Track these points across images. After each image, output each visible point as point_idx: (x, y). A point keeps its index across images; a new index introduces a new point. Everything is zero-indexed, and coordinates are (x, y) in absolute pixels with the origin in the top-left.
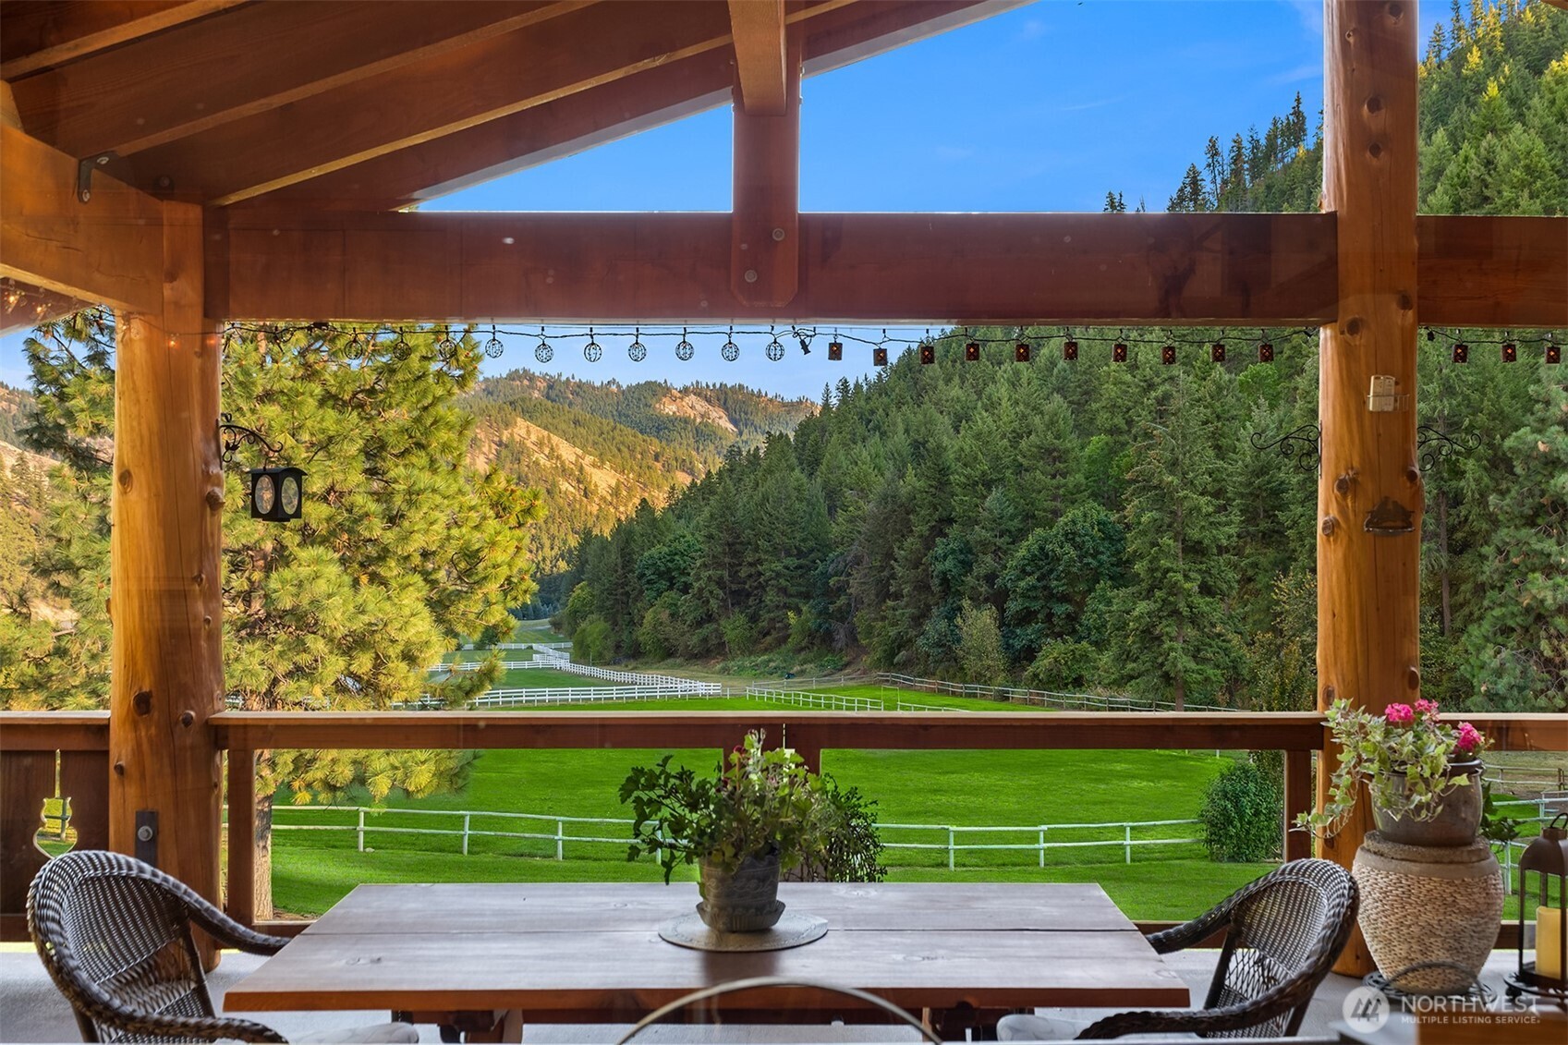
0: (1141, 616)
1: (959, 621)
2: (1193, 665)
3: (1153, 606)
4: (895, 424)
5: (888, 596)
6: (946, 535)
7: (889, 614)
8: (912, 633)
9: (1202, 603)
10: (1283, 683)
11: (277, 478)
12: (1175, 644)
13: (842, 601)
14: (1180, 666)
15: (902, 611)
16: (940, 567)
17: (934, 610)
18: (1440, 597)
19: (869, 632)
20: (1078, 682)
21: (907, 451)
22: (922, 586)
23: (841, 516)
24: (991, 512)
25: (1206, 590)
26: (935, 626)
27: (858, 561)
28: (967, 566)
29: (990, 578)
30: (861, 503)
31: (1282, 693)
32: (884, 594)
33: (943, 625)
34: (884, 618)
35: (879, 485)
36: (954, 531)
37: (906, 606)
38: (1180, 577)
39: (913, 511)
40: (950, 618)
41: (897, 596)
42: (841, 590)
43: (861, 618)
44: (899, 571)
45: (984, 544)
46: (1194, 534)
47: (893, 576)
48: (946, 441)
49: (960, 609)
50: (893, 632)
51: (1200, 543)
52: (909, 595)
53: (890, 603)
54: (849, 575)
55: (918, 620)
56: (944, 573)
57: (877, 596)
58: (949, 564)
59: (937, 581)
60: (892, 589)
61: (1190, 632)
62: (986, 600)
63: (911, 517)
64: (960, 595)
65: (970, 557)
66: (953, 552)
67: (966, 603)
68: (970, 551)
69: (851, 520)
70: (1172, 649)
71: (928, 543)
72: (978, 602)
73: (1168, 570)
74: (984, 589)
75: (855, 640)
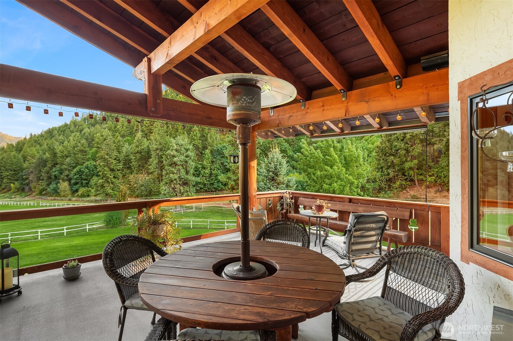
0: (100, 183)
1: (59, 185)
2: (112, 191)
3: (103, 181)
4: (44, 143)
5: (40, 180)
6: (56, 167)
7: (40, 184)
8: (46, 188)
9: (114, 180)
10: (122, 194)
12: (108, 188)
13: (27, 181)
14: (109, 192)
15: (44, 184)
16: (54, 174)
17: (53, 183)
18: (159, 178)
19: (35, 188)
20: (88, 196)
21: (47, 149)
22: (50, 178)
23: (27, 163)
24: (68, 162)
25: (114, 177)
26: (53, 186)
27: (32, 172)
28: (61, 173)
29: (67, 176)
30: (33, 160)
31: (122, 196)
32: (39, 179)
33: (55, 186)
34: (39, 185)
35: (38, 156)
36: (58, 166)
37: (45, 182)
38: (109, 175)
39: (47, 162)
40: (57, 184)
41: (43, 180)
42: (27, 179)
43: (32, 185)
44: (43, 174)
45: (66, 169)
46: (112, 167)
47: (42, 176)
48: (56, 147)
49: (59, 182)
50: (41, 188)
51: (113, 169)
52: (46, 179)
53: (40, 181)
54: (29, 175)
55: (48, 185)
56: (55, 175)
57: (37, 180)
58: (56, 173)
59: (53, 176)
60: (41, 178)
61: (111, 185)
62: (67, 180)
63: (47, 163)
64: (59, 179)
65: (62, 171)
66: (57, 170)
67: (61, 181)
68: (62, 170)
69: (30, 163)
70: (107, 189)
71: (51, 168)
72: (64, 180)
73: (107, 174)
74: (66, 178)
75: (31, 190)
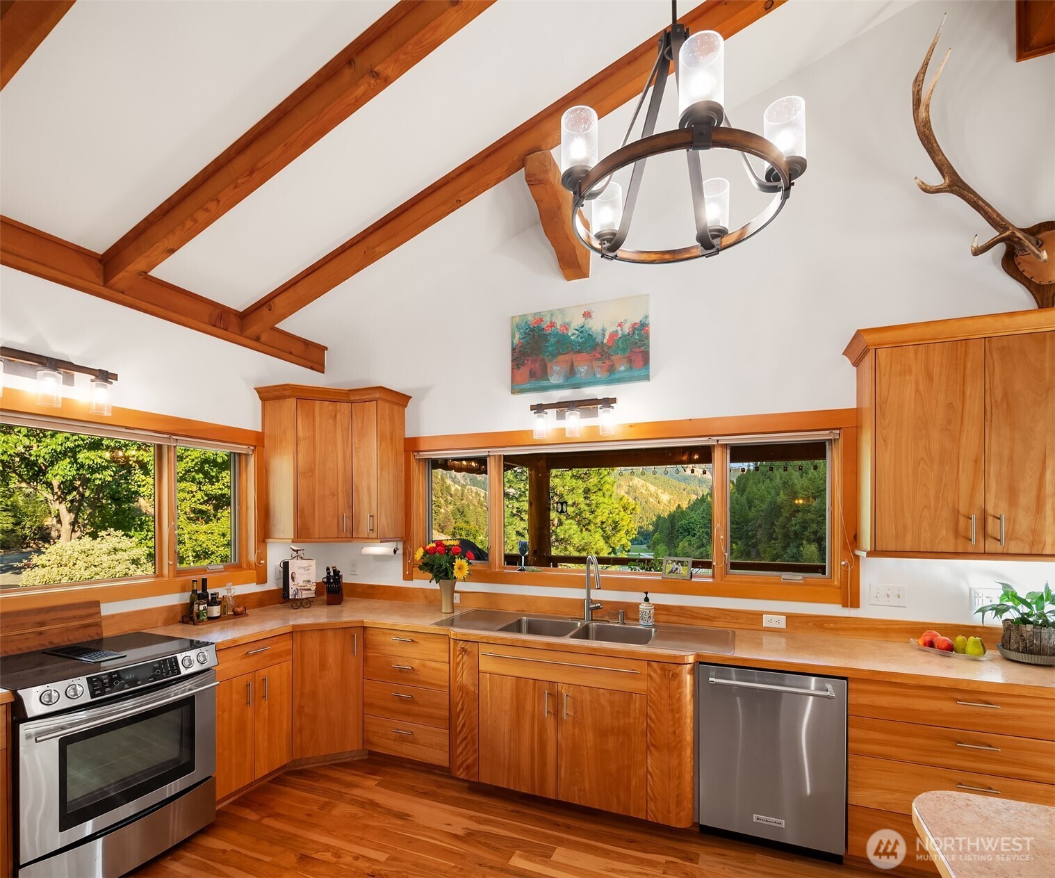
1: (802, 549)
4: (776, 476)
5: (773, 539)
6: (796, 517)
7: (773, 545)
8: (782, 553)
11: (562, 504)
13: (754, 540)
15: (778, 545)
16: (794, 528)
17: (791, 544)
19: (765, 552)
21: (781, 485)
22: (786, 536)
23: (753, 510)
24: (815, 508)
26: (791, 550)
27: (760, 526)
28: (805, 528)
29: (815, 533)
30: (761, 505)
32: (770, 537)
33: (795, 550)
34: (771, 547)
35: (769, 499)
36: (800, 515)
37: (780, 543)
39: (783, 508)
40: (798, 547)
41: (776, 539)
42: (754, 536)
43: (761, 547)
44: (777, 530)
45: (813, 521)
47: (774, 532)
48: (796, 481)
49: (802, 544)
50: (774, 552)
52: (781, 539)
53: (773, 541)
54: (757, 531)
55: (785, 548)
56: (795, 531)
57: (768, 539)
58: (797, 527)
59: (792, 534)
60: (774, 536)
62: (813, 541)
63: (782, 510)
64: (802, 539)
65: (807, 525)
66: (799, 523)
67: (804, 542)
68: (807, 523)
69: (758, 511)
71: (789, 519)
72: (809, 542)
74: (812, 537)
75: (759, 555)
